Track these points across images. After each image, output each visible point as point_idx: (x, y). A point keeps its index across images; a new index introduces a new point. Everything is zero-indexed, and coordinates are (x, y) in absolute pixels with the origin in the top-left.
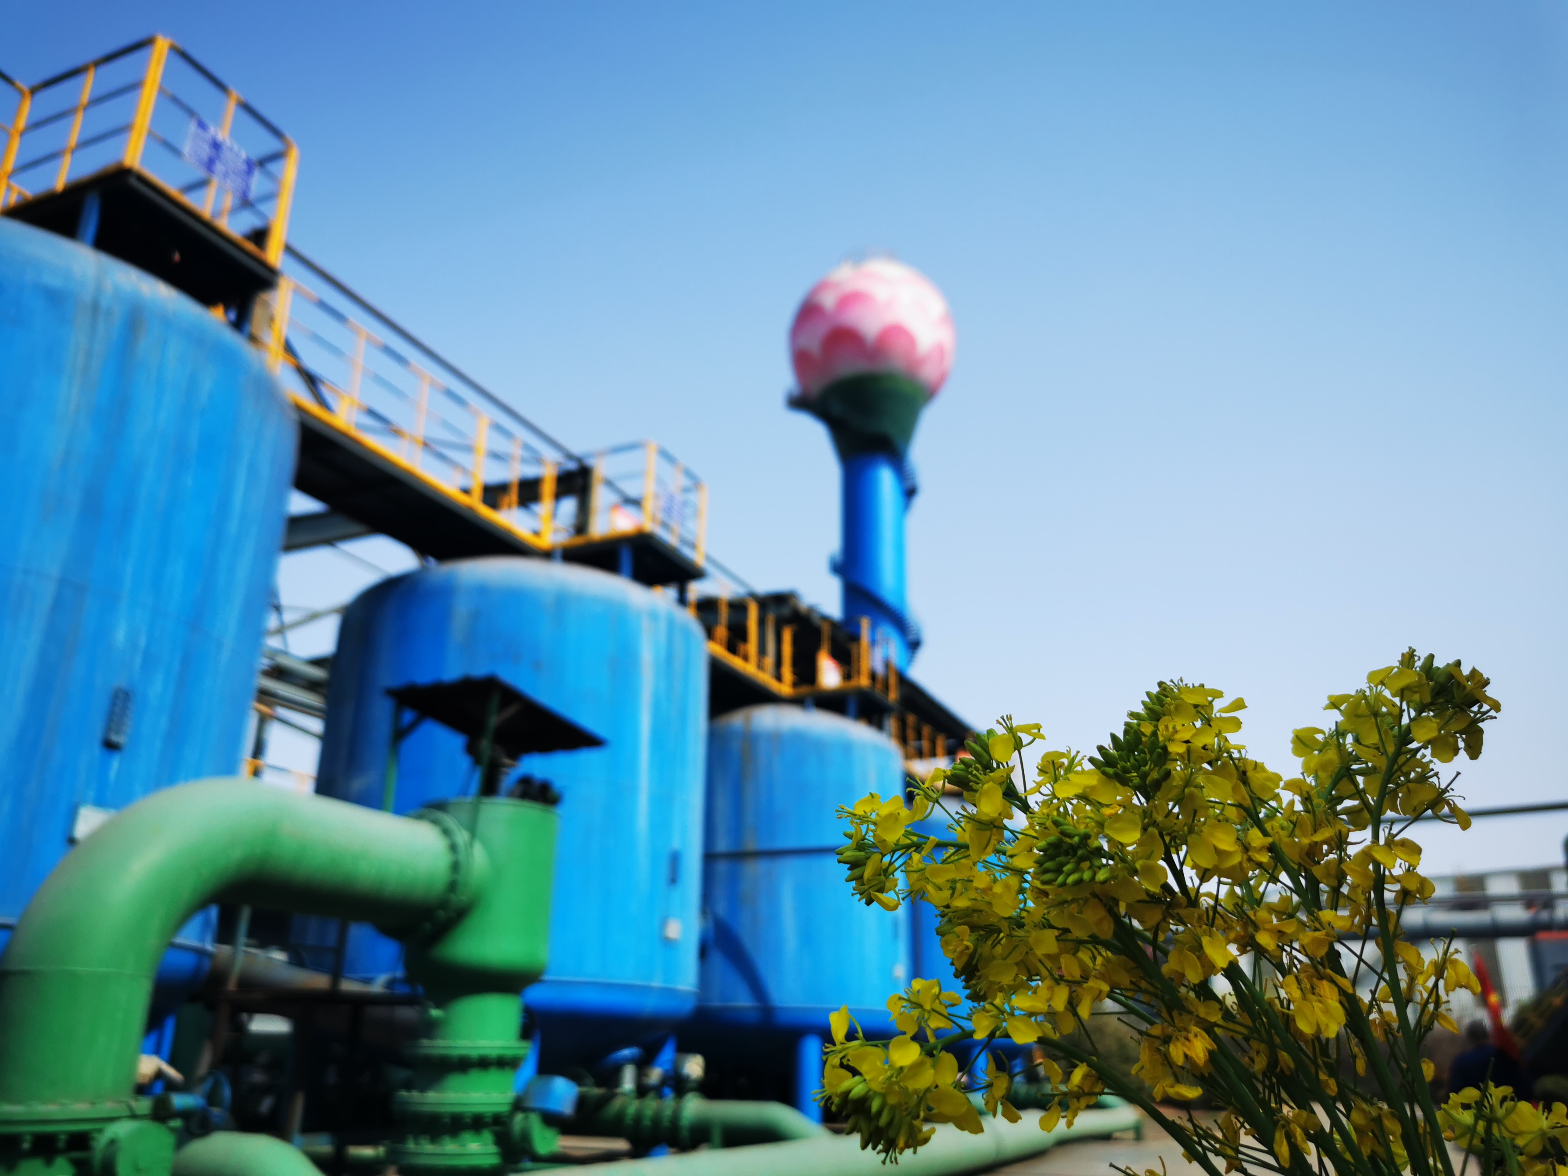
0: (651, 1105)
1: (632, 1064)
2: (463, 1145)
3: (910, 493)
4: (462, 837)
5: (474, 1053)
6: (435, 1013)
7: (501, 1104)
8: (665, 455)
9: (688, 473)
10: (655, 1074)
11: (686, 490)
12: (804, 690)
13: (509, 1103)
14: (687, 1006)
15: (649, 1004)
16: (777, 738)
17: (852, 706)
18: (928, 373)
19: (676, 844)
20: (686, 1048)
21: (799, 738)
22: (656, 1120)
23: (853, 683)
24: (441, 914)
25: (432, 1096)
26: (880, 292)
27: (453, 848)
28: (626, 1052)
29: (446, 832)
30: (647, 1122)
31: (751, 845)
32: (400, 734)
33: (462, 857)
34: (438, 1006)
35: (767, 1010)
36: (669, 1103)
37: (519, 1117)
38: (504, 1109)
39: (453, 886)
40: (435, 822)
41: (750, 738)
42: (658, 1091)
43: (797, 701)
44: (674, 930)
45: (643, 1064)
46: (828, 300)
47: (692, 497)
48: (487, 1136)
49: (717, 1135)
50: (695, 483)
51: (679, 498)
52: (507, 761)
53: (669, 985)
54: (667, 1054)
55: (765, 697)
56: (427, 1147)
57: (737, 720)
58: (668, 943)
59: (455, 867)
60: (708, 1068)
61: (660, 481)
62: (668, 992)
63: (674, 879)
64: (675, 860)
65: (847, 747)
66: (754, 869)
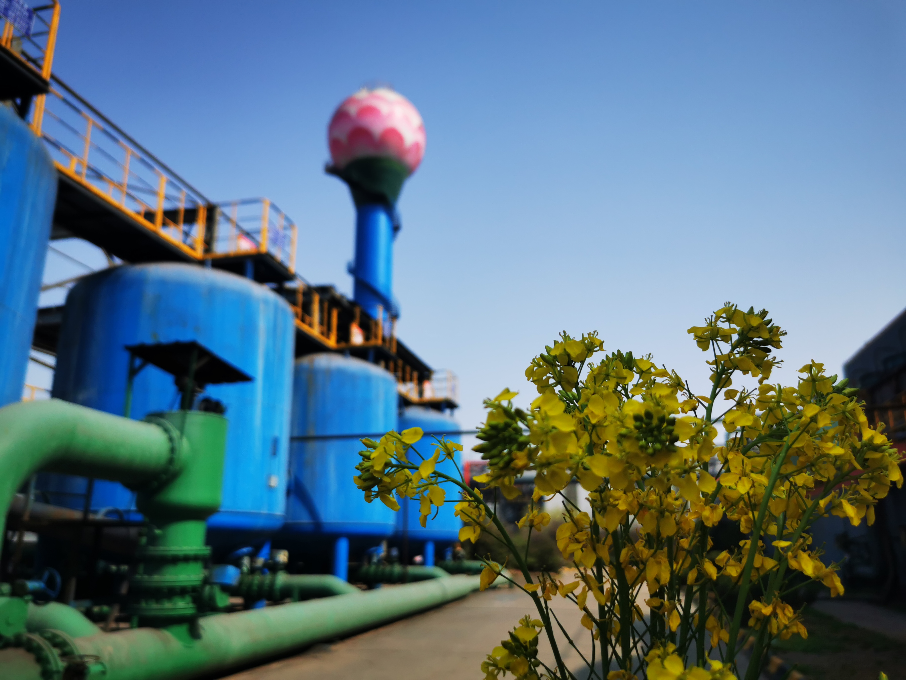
0: (257, 579)
1: (247, 556)
2: (175, 604)
3: (395, 229)
4: (175, 434)
5: (181, 553)
6: (158, 532)
7: (196, 581)
8: (274, 207)
9: (287, 219)
10: (260, 561)
11: (285, 228)
12: (343, 345)
13: (201, 580)
14: (278, 524)
15: (260, 523)
16: (329, 373)
17: (371, 355)
18: (410, 159)
19: (276, 433)
20: (277, 546)
21: (341, 373)
22: (261, 586)
23: (373, 342)
24: (164, 477)
25: (156, 578)
26: (384, 108)
27: (171, 439)
28: (245, 550)
29: (166, 430)
30: (255, 588)
31: (312, 433)
32: (133, 372)
33: (177, 445)
34: (159, 528)
35: (318, 524)
36: (268, 578)
37: (207, 588)
38: (197, 583)
39: (171, 461)
40: (159, 424)
41: (313, 372)
42: (261, 570)
43: (340, 352)
44: (274, 482)
45: (253, 556)
46: (353, 110)
47: (288, 233)
48: (188, 599)
49: (296, 594)
50: (290, 224)
51: (282, 232)
52: (198, 389)
53: (271, 512)
54: (265, 551)
55: (322, 349)
56: (154, 606)
57: (306, 361)
58: (271, 489)
59: (173, 450)
60: (290, 557)
61: (271, 223)
62: (270, 516)
63: (274, 452)
64: (275, 442)
65: (368, 379)
66: (312, 446)
